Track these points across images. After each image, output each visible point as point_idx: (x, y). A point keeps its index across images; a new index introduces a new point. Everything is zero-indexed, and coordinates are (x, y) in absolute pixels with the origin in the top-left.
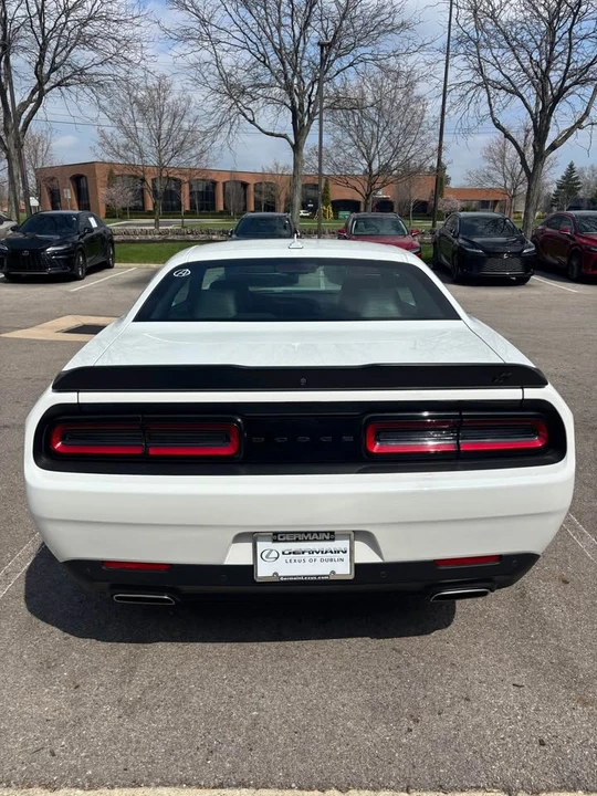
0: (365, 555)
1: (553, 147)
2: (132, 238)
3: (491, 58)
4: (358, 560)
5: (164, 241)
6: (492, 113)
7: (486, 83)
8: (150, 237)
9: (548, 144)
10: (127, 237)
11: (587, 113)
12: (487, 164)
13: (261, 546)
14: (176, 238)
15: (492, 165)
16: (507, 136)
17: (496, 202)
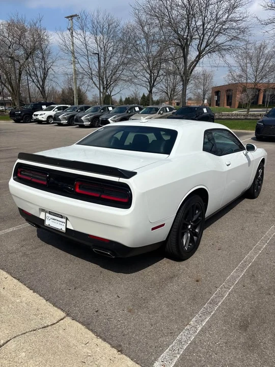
2: (230, 117)
4: (67, 227)
5: (246, 119)
8: (239, 117)
10: (228, 117)
14: (251, 118)
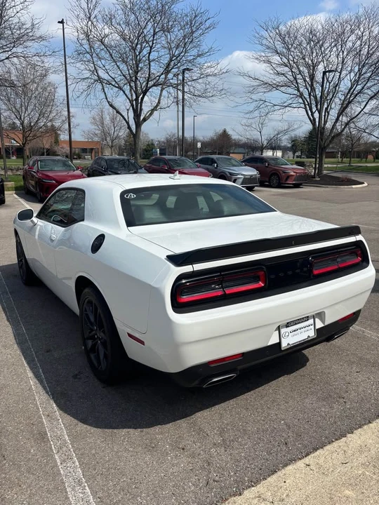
0: (319, 325)
1: (145, 120)
3: (102, 66)
4: (317, 327)
6: (107, 98)
7: (100, 80)
9: (142, 118)
11: (159, 102)
12: (93, 127)
13: (283, 331)
15: (96, 127)
16: (118, 112)
17: (92, 149)
